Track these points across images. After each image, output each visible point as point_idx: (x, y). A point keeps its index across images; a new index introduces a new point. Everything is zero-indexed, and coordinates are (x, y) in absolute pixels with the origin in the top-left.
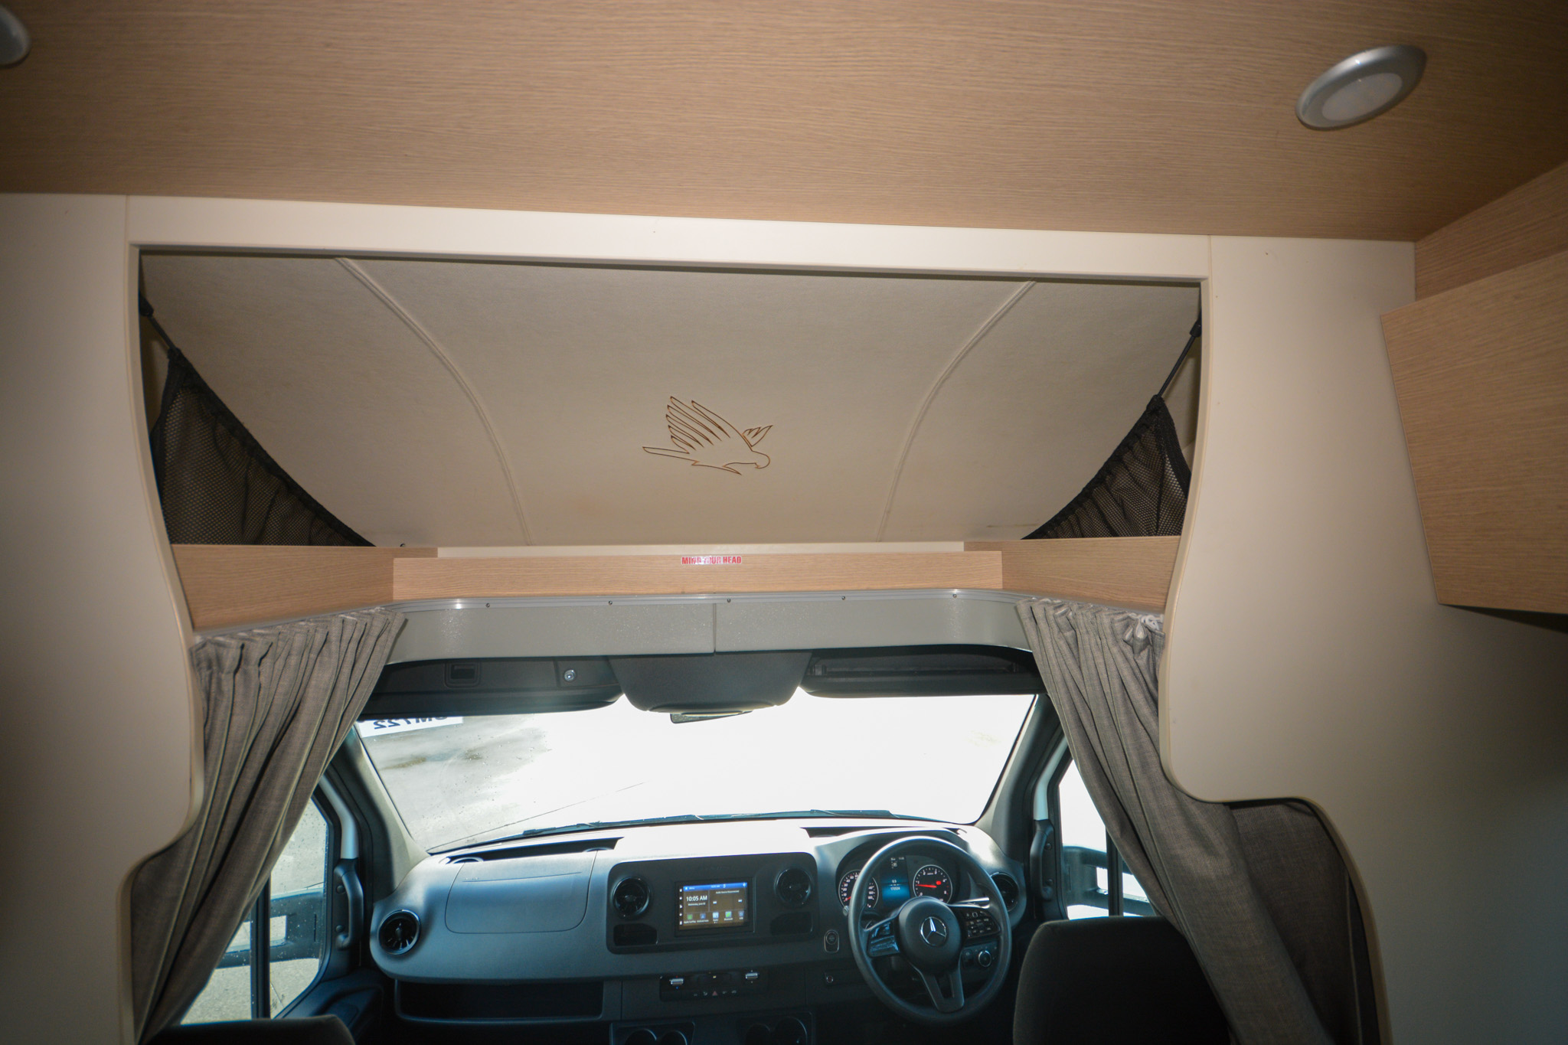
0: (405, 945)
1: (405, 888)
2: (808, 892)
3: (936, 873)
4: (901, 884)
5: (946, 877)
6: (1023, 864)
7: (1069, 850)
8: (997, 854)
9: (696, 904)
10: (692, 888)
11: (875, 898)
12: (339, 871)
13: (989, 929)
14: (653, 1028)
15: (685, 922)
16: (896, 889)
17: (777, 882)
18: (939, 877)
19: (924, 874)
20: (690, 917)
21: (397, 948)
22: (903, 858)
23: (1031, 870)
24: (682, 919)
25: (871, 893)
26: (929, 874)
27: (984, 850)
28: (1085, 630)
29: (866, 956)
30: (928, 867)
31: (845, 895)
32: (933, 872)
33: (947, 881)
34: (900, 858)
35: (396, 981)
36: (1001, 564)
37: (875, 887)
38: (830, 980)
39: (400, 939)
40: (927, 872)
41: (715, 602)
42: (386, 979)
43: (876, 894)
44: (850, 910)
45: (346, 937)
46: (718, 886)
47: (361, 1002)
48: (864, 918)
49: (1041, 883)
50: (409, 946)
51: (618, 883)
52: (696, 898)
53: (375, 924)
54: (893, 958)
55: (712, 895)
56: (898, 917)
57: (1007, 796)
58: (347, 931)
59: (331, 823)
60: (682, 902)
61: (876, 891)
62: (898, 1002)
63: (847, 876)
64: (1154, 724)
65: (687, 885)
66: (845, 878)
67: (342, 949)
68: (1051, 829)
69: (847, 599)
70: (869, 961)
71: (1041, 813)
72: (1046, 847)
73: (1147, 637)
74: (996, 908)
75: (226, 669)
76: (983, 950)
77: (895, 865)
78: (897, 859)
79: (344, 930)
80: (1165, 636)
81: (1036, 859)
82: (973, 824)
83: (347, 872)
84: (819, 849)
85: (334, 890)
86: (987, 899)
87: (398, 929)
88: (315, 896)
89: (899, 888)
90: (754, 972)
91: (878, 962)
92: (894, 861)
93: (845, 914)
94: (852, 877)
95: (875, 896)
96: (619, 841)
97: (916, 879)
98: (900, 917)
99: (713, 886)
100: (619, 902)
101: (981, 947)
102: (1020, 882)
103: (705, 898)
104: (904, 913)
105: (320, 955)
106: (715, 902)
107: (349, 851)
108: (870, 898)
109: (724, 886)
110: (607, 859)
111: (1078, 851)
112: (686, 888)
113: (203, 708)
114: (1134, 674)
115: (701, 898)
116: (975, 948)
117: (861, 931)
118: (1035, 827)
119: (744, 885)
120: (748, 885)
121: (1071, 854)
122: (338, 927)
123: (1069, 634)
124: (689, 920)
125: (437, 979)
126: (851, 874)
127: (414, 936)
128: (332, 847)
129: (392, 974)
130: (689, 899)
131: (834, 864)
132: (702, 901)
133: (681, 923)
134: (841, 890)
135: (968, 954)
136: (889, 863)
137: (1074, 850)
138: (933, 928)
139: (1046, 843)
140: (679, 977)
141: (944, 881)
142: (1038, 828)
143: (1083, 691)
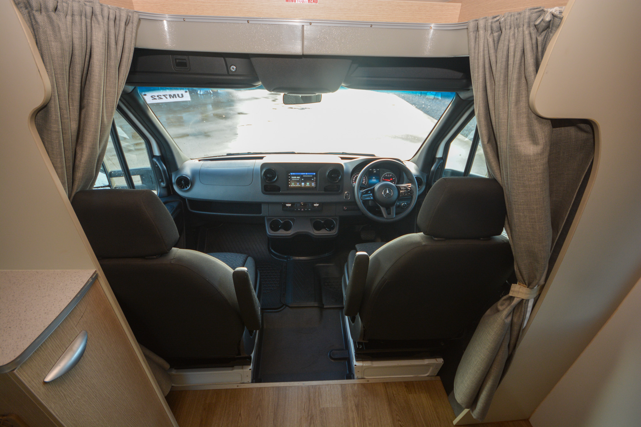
0: (186, 188)
1: (183, 168)
2: (340, 177)
3: (391, 176)
4: (376, 179)
5: (395, 177)
6: (427, 174)
7: (447, 170)
8: (417, 170)
9: (295, 180)
10: (293, 174)
11: (366, 183)
12: (155, 160)
13: (409, 193)
14: (280, 219)
15: (291, 186)
16: (374, 180)
17: (327, 174)
18: (392, 177)
19: (386, 176)
20: (293, 184)
21: (184, 188)
22: (378, 170)
23: (429, 177)
24: (290, 184)
25: (364, 181)
26: (388, 176)
27: (413, 168)
28: (509, 27)
29: (360, 200)
30: (388, 173)
31: (354, 181)
32: (390, 175)
33: (395, 179)
34: (377, 170)
35: (186, 199)
36: (459, 12)
37: (366, 179)
38: (345, 208)
39: (184, 185)
40: (387, 175)
41: (303, 24)
42: (183, 199)
43: (366, 182)
44: (356, 185)
45: (164, 183)
46: (304, 174)
47: (175, 205)
48: (361, 187)
49: (433, 181)
50: (188, 188)
51: (264, 170)
52: (295, 177)
53: (174, 180)
54: (370, 201)
55: (302, 176)
56: (374, 188)
57: (427, 147)
58: (164, 182)
59: (146, 141)
60: (290, 178)
61: (366, 181)
62: (370, 215)
63: (355, 175)
64: (533, 76)
65: (291, 173)
66: (354, 175)
67: (164, 188)
68: (442, 161)
69: (373, 26)
70: (361, 201)
71: (439, 154)
72: (438, 168)
73: (550, 21)
74: (414, 186)
75: (35, 9)
76: (404, 203)
77: (375, 172)
78: (376, 170)
79: (162, 181)
80: (562, 18)
81: (433, 172)
82: (409, 160)
83: (158, 160)
84: (345, 164)
85: (155, 167)
86: (411, 184)
87: (182, 182)
88: (148, 169)
89: (375, 180)
90: (317, 204)
91: (365, 202)
92: (375, 171)
93: (354, 186)
94: (357, 175)
95: (365, 182)
96: (264, 158)
97: (383, 177)
98: (375, 188)
99: (302, 174)
100: (265, 177)
101: (404, 202)
102: (424, 180)
103: (299, 178)
104: (377, 187)
105: (156, 189)
106: (303, 179)
107: (157, 152)
108: (363, 183)
109: (306, 174)
110: (259, 162)
111: (450, 171)
112: (291, 174)
113: (32, 32)
114: (532, 48)
115: (297, 177)
116: (401, 202)
117: (360, 191)
118: (436, 160)
119: (314, 174)
120: (316, 174)
121: (447, 172)
122: (160, 180)
123: (496, 34)
124: (293, 185)
125: (200, 199)
126: (357, 174)
127: (189, 184)
128: (149, 150)
129: (185, 197)
130: (293, 177)
131: (351, 169)
132: (298, 179)
133: (289, 186)
134: (352, 179)
135: (398, 204)
136: (372, 171)
137: (449, 171)
138: (388, 192)
139: (439, 166)
140: (289, 204)
141: (394, 179)
142: (437, 160)
143: (494, 68)
